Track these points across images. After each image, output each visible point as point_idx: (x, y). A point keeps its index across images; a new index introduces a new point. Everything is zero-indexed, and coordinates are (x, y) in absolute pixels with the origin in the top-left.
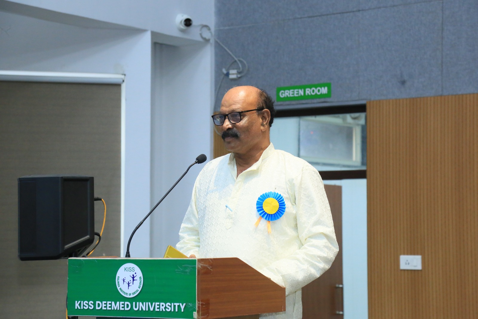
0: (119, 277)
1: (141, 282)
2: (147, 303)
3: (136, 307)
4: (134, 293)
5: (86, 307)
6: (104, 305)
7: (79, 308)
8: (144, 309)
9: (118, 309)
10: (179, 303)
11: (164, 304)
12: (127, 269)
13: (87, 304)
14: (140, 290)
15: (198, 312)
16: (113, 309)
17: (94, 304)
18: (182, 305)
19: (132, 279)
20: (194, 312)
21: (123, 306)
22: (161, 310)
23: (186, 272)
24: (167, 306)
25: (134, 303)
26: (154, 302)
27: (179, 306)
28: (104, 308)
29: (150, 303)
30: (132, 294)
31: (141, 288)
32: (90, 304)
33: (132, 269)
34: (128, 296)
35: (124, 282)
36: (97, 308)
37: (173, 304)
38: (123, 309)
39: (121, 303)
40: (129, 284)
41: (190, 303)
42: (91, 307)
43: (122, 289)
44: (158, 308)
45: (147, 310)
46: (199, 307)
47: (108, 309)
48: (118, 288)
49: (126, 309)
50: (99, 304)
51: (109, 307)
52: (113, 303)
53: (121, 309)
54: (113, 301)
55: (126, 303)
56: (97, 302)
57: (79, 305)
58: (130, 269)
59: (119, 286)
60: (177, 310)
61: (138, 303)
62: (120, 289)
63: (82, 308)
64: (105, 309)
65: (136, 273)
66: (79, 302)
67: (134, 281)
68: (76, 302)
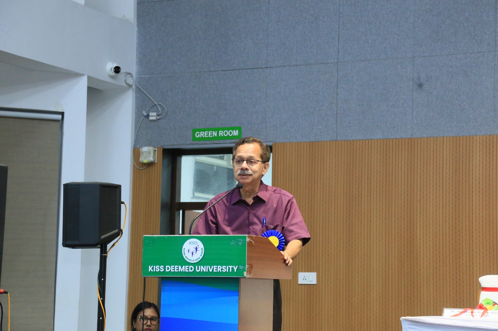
0: (184, 248)
1: (202, 252)
2: (207, 267)
3: (198, 269)
4: (197, 259)
5: (158, 270)
6: (172, 269)
7: (152, 271)
8: (205, 271)
9: (184, 271)
10: (233, 266)
11: (221, 267)
12: (191, 243)
13: (159, 268)
14: (201, 257)
15: (247, 272)
16: (179, 271)
17: (165, 268)
18: (235, 267)
19: (195, 250)
20: (244, 272)
21: (188, 269)
22: (218, 271)
23: (239, 244)
24: (223, 268)
25: (197, 267)
26: (213, 265)
27: (232, 268)
28: (172, 271)
29: (209, 267)
30: (195, 260)
31: (202, 256)
32: (161, 268)
33: (195, 243)
34: (192, 262)
35: (189, 252)
36: (167, 271)
37: (227, 267)
38: (188, 271)
39: (186, 267)
40: (192, 253)
41: (240, 265)
42: (162, 270)
43: (187, 257)
44: (216, 270)
45: (207, 271)
46: (247, 269)
47: (176, 271)
48: (184, 257)
49: (190, 271)
50: (168, 268)
51: (177, 270)
52: (180, 267)
53: (186, 271)
54: (180, 265)
55: (190, 267)
56: (167, 267)
57: (152, 268)
58: (193, 243)
59: (185, 255)
60: (231, 271)
61: (200, 267)
62: (186, 257)
63: (154, 271)
64: (174, 271)
65: (198, 246)
66: (152, 266)
67: (197, 251)
68: (150, 266)
